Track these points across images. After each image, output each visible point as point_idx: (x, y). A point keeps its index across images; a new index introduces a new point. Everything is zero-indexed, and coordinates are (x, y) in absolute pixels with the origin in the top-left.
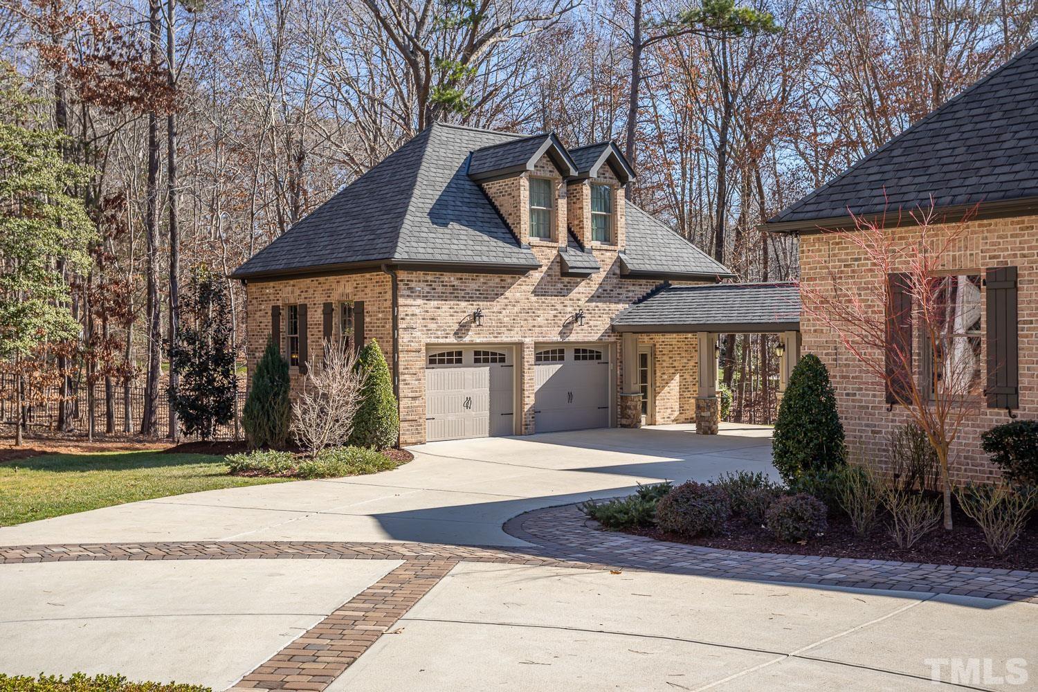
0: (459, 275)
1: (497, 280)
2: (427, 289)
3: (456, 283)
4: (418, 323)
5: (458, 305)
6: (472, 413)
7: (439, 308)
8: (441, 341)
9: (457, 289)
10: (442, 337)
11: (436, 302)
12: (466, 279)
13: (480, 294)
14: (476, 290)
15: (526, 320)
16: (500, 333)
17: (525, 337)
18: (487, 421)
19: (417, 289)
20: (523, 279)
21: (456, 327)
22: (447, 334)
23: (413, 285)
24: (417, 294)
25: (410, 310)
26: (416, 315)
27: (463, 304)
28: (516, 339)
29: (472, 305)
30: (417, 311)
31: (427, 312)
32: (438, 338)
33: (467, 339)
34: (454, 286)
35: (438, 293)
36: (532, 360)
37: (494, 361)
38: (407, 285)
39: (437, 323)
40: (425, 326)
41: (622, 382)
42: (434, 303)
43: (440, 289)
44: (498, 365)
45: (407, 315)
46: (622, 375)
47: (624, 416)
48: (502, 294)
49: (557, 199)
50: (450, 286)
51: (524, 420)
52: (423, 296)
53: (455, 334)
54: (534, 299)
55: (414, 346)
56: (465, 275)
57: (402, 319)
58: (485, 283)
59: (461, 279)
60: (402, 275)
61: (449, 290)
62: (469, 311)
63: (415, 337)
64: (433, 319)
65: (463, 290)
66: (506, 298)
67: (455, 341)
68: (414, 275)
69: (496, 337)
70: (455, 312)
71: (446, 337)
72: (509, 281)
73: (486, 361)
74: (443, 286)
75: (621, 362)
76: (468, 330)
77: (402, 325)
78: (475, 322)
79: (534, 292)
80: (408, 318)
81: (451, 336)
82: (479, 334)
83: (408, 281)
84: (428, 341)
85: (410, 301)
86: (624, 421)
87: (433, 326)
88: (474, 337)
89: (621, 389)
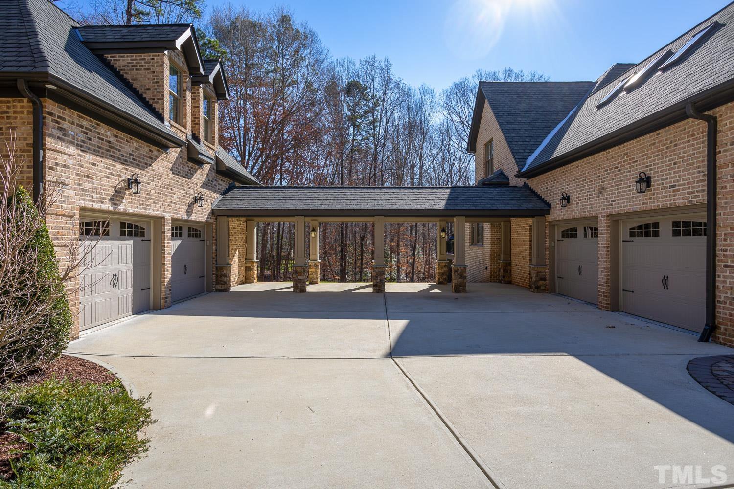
0: (115, 131)
1: (147, 149)
2: (82, 137)
3: (112, 139)
4: (71, 178)
5: (113, 165)
6: (117, 291)
7: (94, 165)
8: (97, 206)
9: (113, 148)
10: (98, 202)
11: (91, 157)
12: (121, 138)
13: (133, 159)
14: (130, 154)
15: (166, 195)
16: (148, 205)
17: (166, 212)
18: (131, 299)
19: (70, 132)
20: (164, 154)
21: (112, 191)
22: (103, 198)
23: (65, 125)
24: (71, 139)
25: (61, 159)
26: (69, 167)
27: (119, 166)
28: (159, 213)
29: (126, 169)
30: (70, 162)
31: (81, 166)
32: (93, 201)
33: (121, 208)
34: (110, 142)
35: (94, 145)
36: (170, 235)
37: (136, 234)
38: (58, 123)
39: (92, 183)
40: (79, 184)
41: (216, 256)
42: (89, 157)
43: (96, 141)
44: (139, 238)
45: (57, 164)
46: (216, 250)
47: (218, 282)
48: (150, 165)
49: (184, 91)
50: (107, 141)
51: (163, 293)
52: (78, 145)
53: (111, 199)
54: (172, 176)
55: (66, 208)
56: (121, 134)
57: (51, 168)
58: (137, 149)
59: (117, 137)
60: (50, 106)
61: (105, 146)
62: (124, 176)
63: (67, 197)
64: (88, 177)
65: (119, 150)
66: (153, 170)
67: (111, 208)
68: (68, 114)
69: (146, 209)
70: (111, 174)
71: (102, 202)
72: (156, 153)
73: (130, 234)
74: (99, 138)
75: (216, 240)
76: (122, 197)
77: (49, 176)
78: (129, 188)
79: (172, 170)
80: (59, 168)
81: (107, 201)
82: (132, 203)
83: (59, 117)
84: (82, 204)
85: (60, 146)
86: (219, 287)
87: (88, 186)
88: (129, 206)
89: (216, 261)
